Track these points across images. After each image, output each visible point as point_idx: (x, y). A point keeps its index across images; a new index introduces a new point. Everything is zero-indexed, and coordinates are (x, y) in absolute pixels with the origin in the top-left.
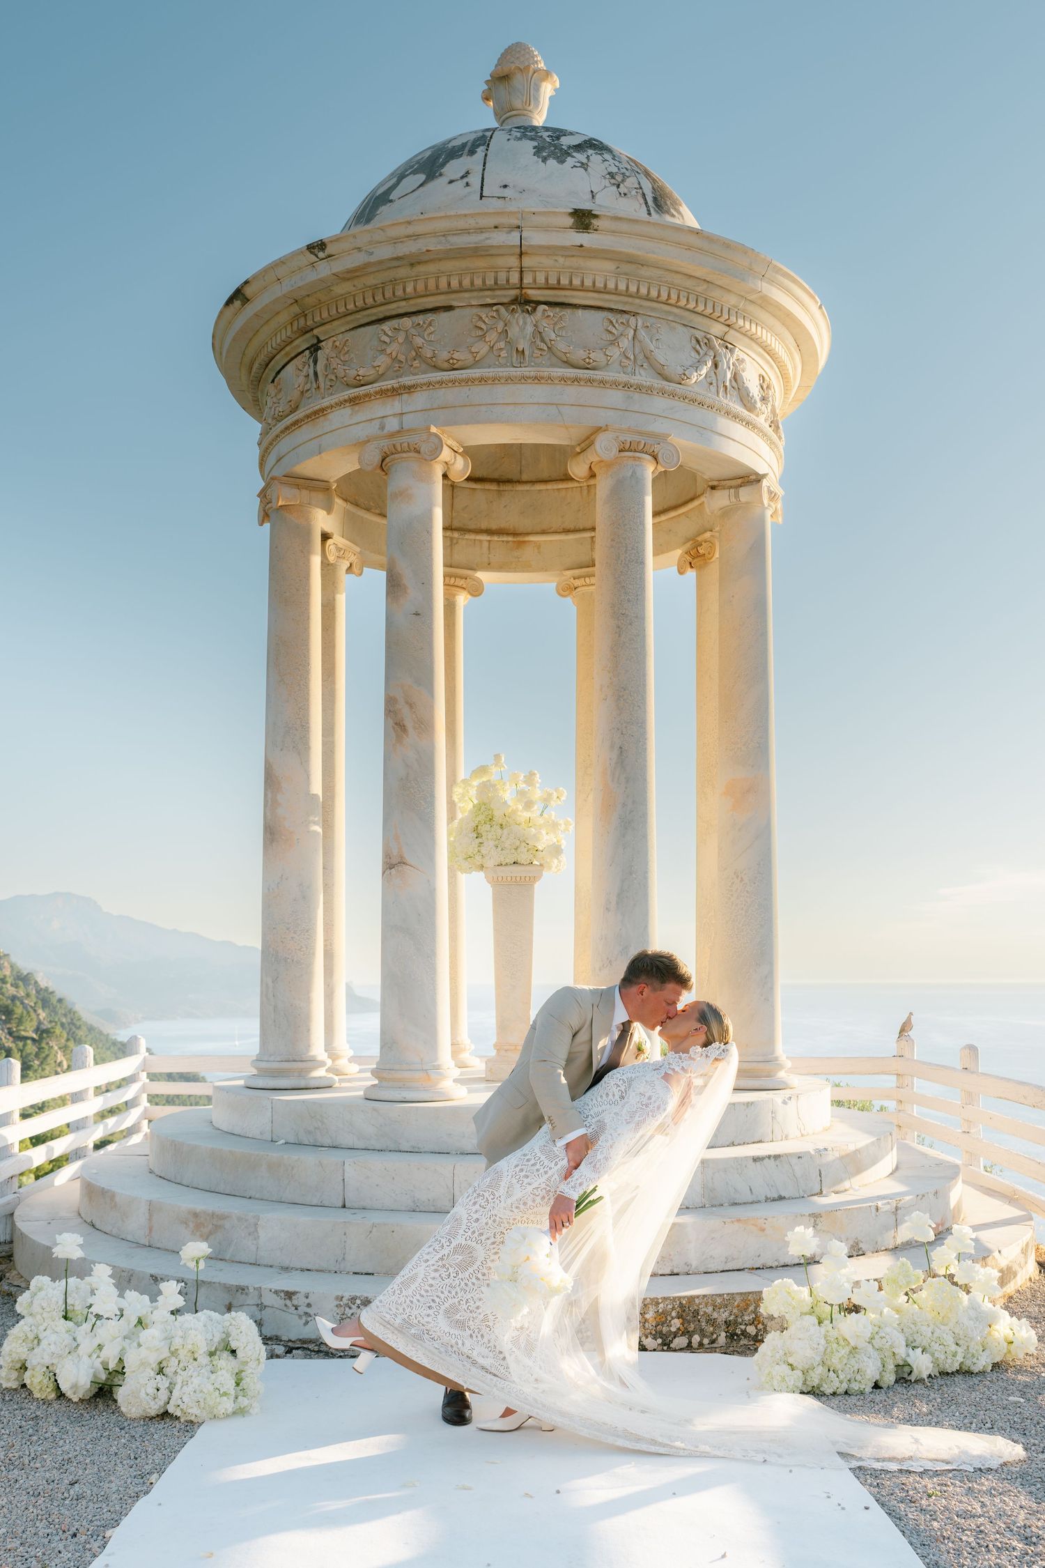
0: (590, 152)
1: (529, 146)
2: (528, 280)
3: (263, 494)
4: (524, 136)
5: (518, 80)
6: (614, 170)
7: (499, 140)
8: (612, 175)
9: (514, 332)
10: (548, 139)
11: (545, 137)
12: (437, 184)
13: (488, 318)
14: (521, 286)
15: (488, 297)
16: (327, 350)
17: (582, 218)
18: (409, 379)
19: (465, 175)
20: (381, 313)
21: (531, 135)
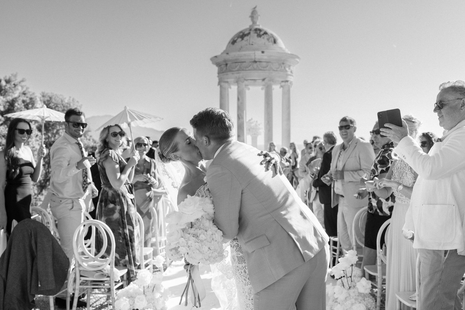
0: (265, 35)
1: (256, 35)
3: (219, 82)
4: (255, 33)
5: (254, 16)
6: (268, 38)
7: (252, 33)
9: (254, 66)
11: (258, 32)
12: (243, 41)
13: (250, 63)
14: (255, 60)
15: (251, 61)
16: (228, 65)
17: (263, 52)
18: (240, 72)
19: (247, 40)
20: (236, 62)
21: (256, 32)
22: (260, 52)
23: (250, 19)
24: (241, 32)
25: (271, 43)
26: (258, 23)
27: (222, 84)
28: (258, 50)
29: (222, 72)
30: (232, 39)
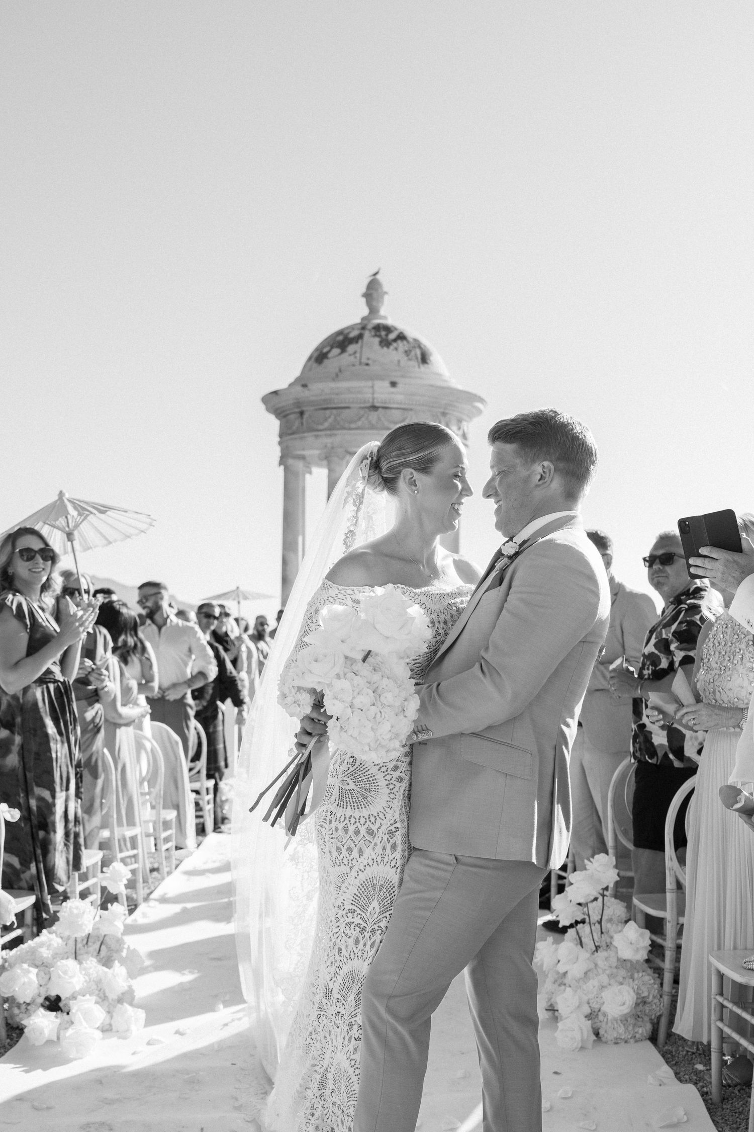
0: (399, 342)
1: (377, 340)
2: (375, 401)
3: (282, 458)
4: (376, 336)
5: (375, 295)
6: (407, 349)
7: (367, 334)
8: (406, 352)
9: (370, 417)
10: (384, 337)
11: (383, 333)
12: (345, 355)
13: (362, 412)
14: (373, 402)
15: (362, 405)
16: (306, 416)
17: (393, 384)
18: (335, 432)
19: (355, 353)
20: (326, 406)
21: (378, 333)
22: (386, 384)
23: (364, 300)
24: (340, 333)
25: (414, 363)
26: (382, 312)
27: (290, 461)
28: (381, 378)
29: (289, 431)
30: (317, 350)
